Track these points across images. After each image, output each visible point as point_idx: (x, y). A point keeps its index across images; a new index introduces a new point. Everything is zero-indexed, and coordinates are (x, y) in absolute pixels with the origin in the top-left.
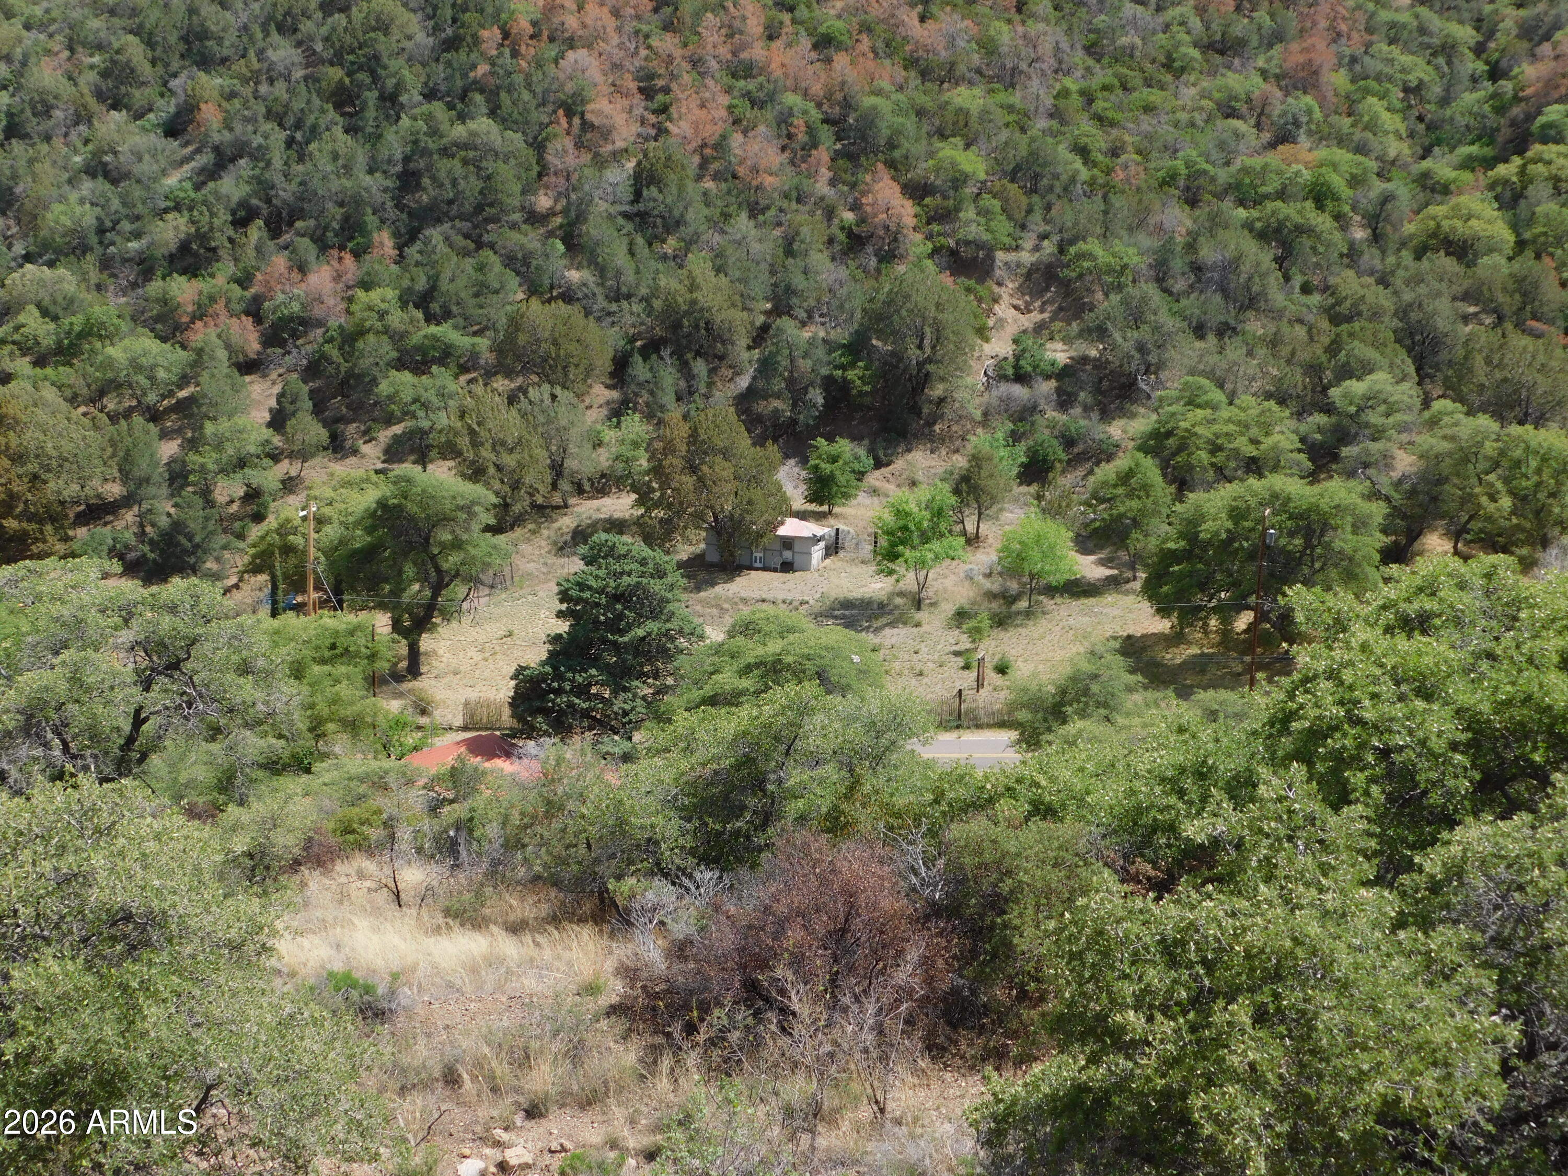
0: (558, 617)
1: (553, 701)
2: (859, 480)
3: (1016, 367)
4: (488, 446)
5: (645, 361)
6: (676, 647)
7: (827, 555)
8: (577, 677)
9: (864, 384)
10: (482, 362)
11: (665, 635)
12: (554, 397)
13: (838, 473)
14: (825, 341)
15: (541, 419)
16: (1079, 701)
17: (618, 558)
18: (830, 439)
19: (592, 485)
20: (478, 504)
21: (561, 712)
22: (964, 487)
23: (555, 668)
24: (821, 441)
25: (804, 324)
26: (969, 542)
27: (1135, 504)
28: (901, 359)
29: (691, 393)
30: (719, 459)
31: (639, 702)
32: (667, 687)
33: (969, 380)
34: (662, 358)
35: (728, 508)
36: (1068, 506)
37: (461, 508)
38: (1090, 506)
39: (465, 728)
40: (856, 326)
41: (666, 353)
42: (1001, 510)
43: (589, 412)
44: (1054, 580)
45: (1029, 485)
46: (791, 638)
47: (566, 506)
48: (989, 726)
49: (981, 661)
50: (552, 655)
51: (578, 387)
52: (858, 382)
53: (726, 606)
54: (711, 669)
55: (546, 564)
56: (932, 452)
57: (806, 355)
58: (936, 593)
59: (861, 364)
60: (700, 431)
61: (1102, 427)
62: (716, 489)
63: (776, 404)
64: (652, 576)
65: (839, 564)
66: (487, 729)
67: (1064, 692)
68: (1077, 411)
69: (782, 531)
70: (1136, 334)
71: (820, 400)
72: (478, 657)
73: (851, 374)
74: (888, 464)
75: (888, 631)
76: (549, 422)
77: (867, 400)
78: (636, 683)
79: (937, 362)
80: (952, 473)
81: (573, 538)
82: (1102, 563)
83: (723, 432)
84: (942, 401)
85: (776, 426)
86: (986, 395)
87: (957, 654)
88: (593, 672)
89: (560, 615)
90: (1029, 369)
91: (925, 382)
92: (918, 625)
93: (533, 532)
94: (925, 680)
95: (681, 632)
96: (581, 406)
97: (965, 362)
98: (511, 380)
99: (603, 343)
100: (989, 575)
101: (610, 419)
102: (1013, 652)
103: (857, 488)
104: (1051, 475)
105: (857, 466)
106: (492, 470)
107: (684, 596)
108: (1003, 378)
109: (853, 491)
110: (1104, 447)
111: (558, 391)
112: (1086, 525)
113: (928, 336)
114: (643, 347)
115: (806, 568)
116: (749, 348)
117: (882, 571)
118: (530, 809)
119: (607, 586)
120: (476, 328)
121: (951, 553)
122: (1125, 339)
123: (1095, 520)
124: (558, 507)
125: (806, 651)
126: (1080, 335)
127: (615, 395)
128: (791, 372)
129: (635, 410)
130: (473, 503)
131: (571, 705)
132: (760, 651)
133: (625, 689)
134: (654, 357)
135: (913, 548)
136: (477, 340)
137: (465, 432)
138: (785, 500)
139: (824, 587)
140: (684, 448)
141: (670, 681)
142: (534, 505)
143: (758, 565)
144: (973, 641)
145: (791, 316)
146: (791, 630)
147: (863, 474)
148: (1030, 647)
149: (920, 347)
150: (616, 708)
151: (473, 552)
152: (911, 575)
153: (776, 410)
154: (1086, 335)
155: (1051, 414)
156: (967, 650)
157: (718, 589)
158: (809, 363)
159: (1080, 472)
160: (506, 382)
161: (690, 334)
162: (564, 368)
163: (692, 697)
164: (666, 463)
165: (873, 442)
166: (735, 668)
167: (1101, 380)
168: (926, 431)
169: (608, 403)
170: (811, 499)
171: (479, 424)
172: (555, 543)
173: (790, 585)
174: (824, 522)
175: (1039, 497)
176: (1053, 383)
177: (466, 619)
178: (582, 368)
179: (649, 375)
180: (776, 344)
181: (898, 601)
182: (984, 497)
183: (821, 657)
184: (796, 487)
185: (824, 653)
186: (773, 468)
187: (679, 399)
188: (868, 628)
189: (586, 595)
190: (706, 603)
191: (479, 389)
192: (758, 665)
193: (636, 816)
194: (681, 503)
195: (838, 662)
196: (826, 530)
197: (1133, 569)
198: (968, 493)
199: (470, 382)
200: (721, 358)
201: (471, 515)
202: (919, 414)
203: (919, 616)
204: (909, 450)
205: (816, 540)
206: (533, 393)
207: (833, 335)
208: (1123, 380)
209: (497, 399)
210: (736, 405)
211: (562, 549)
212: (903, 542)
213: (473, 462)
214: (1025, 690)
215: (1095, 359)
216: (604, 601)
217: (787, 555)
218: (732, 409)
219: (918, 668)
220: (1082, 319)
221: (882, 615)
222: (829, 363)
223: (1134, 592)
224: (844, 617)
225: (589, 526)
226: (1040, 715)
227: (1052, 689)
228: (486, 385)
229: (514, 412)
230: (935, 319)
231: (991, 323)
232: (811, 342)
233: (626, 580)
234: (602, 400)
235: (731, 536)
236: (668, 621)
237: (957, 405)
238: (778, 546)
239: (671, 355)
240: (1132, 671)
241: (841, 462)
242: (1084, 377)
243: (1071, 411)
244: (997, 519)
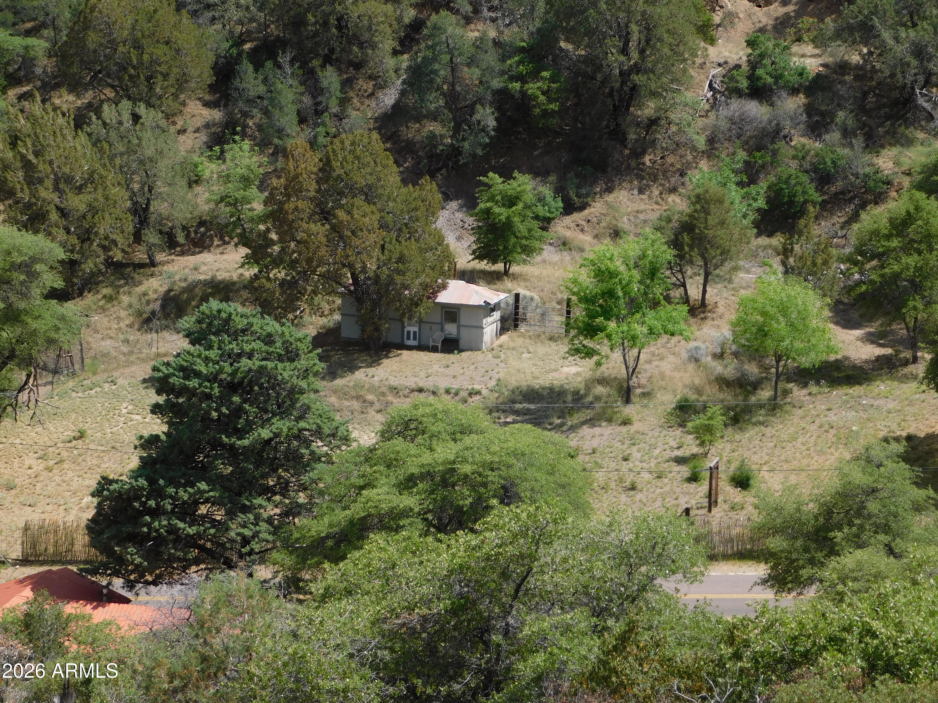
0: (153, 412)
1: (149, 525)
2: (544, 229)
3: (752, 77)
4: (49, 183)
5: (256, 70)
6: (312, 453)
7: (503, 330)
8: (181, 492)
9: (550, 100)
10: (39, 71)
11: (297, 437)
12: (136, 118)
13: (516, 219)
14: (496, 43)
15: (121, 147)
16: (851, 524)
17: (235, 335)
18: (507, 175)
19: (187, 236)
20: (42, 261)
21: (160, 541)
22: (686, 238)
23: (152, 482)
24: (494, 178)
25: (468, 20)
26: (692, 312)
27: (912, 260)
28: (599, 68)
29: (318, 113)
30: (359, 201)
31: (263, 526)
32: (299, 506)
33: (689, 96)
34: (279, 66)
35: (372, 266)
36: (825, 263)
37: (20, 267)
38: (855, 263)
39: (25, 561)
40: (538, 24)
41: (284, 59)
42: (736, 269)
43: (182, 138)
44: (806, 362)
45: (770, 235)
46: (468, 440)
47: (153, 264)
48: (726, 557)
49: (714, 470)
50: (146, 463)
51: (169, 103)
52: (542, 98)
53: (370, 397)
54: (361, 482)
55: (127, 341)
56: (641, 192)
57: (472, 62)
58: (650, 379)
59: (545, 74)
60: (336, 164)
61: (867, 157)
62: (356, 242)
63: (433, 127)
64: (280, 358)
65: (520, 341)
66: (53, 563)
67: (829, 513)
68: (834, 136)
69: (443, 298)
70: (912, 33)
71: (492, 123)
72: (38, 466)
73: (532, 88)
74: (582, 208)
75: (586, 430)
76: (130, 151)
77: (554, 121)
78: (259, 501)
79: (647, 71)
80: (669, 220)
81: (163, 307)
82: (871, 339)
83: (365, 165)
84: (653, 122)
85: (431, 156)
86: (712, 115)
87: (680, 461)
88: (203, 486)
89: (156, 409)
90: (770, 80)
91: (631, 98)
92: (626, 422)
93: (110, 299)
94: (639, 496)
95: (318, 433)
96: (172, 129)
97: (685, 71)
98: (78, 96)
99: (200, 45)
100: (719, 356)
101: (210, 148)
102: (755, 458)
103: (540, 239)
104: (802, 222)
105: (541, 211)
106: (54, 216)
107: (320, 384)
108: (738, 93)
109: (537, 244)
110: (871, 184)
111: (142, 109)
112: (849, 289)
113: (635, 37)
114: (254, 52)
115: (475, 347)
116: (395, 53)
117: (577, 351)
118: (179, 669)
119: (221, 371)
120: (29, 25)
121: (670, 327)
122: (897, 39)
123: (859, 283)
124: (142, 266)
125: (488, 458)
126: (838, 35)
127: (217, 115)
128: (453, 85)
129: (244, 135)
130: (34, 260)
131: (172, 530)
132: (427, 458)
133: (245, 509)
134: (269, 64)
135: (619, 319)
136: (31, 41)
137: (19, 164)
138: (448, 256)
139: (501, 372)
140: (313, 186)
141: (302, 498)
142: (109, 263)
143: (411, 342)
144: (702, 444)
145: (451, 9)
146: (466, 430)
147: (549, 220)
148: (777, 452)
149: (624, 51)
150: (232, 534)
151: (34, 325)
152: (617, 355)
153: (432, 136)
154: (845, 35)
155: (798, 140)
156: (694, 456)
157: (360, 375)
158: (477, 72)
159: (839, 218)
160: (71, 98)
161: (316, 34)
162: (148, 79)
163: (335, 519)
164: (289, 206)
165: (562, 178)
166: (394, 481)
167: (865, 94)
168: (633, 163)
169: (207, 126)
170: (479, 255)
171: (37, 154)
172: (139, 313)
173: (456, 369)
174: (499, 285)
175: (786, 252)
176: (801, 99)
177: (24, 416)
178: (172, 80)
179: (262, 89)
180: (433, 47)
181: (600, 390)
182: (712, 252)
183: (509, 466)
184: (459, 238)
185: (512, 460)
186: (432, 212)
187: (302, 120)
188: (562, 425)
189: (193, 383)
190: (342, 394)
191: (36, 108)
192: (423, 477)
193: (325, 677)
194: (309, 261)
195: (531, 473)
196: (502, 296)
197: (914, 347)
198: (691, 247)
199: (21, 97)
200: (358, 66)
201: (33, 275)
202: (623, 141)
203: (629, 410)
204: (610, 190)
205: (489, 309)
206: (108, 111)
207: (508, 35)
208: (896, 94)
209: (61, 121)
210: (379, 129)
211: (148, 321)
212: (607, 314)
213: (29, 206)
214: (778, 509)
215: (858, 67)
216: (216, 391)
217: (451, 329)
218: (375, 135)
219: (629, 479)
220: (839, 13)
221: (579, 410)
222: (503, 73)
223: (915, 377)
224: (528, 412)
225: (184, 290)
226: (799, 543)
227: (812, 507)
228: (44, 101)
229: (83, 138)
230: (644, 13)
231: (717, 18)
232: (479, 44)
233: (245, 363)
234: (198, 122)
235: (375, 304)
236: (300, 418)
237: (674, 128)
238: (437, 317)
239: (292, 63)
240: (920, 484)
241: (520, 206)
242: (842, 90)
243: (827, 137)
244: (730, 281)
